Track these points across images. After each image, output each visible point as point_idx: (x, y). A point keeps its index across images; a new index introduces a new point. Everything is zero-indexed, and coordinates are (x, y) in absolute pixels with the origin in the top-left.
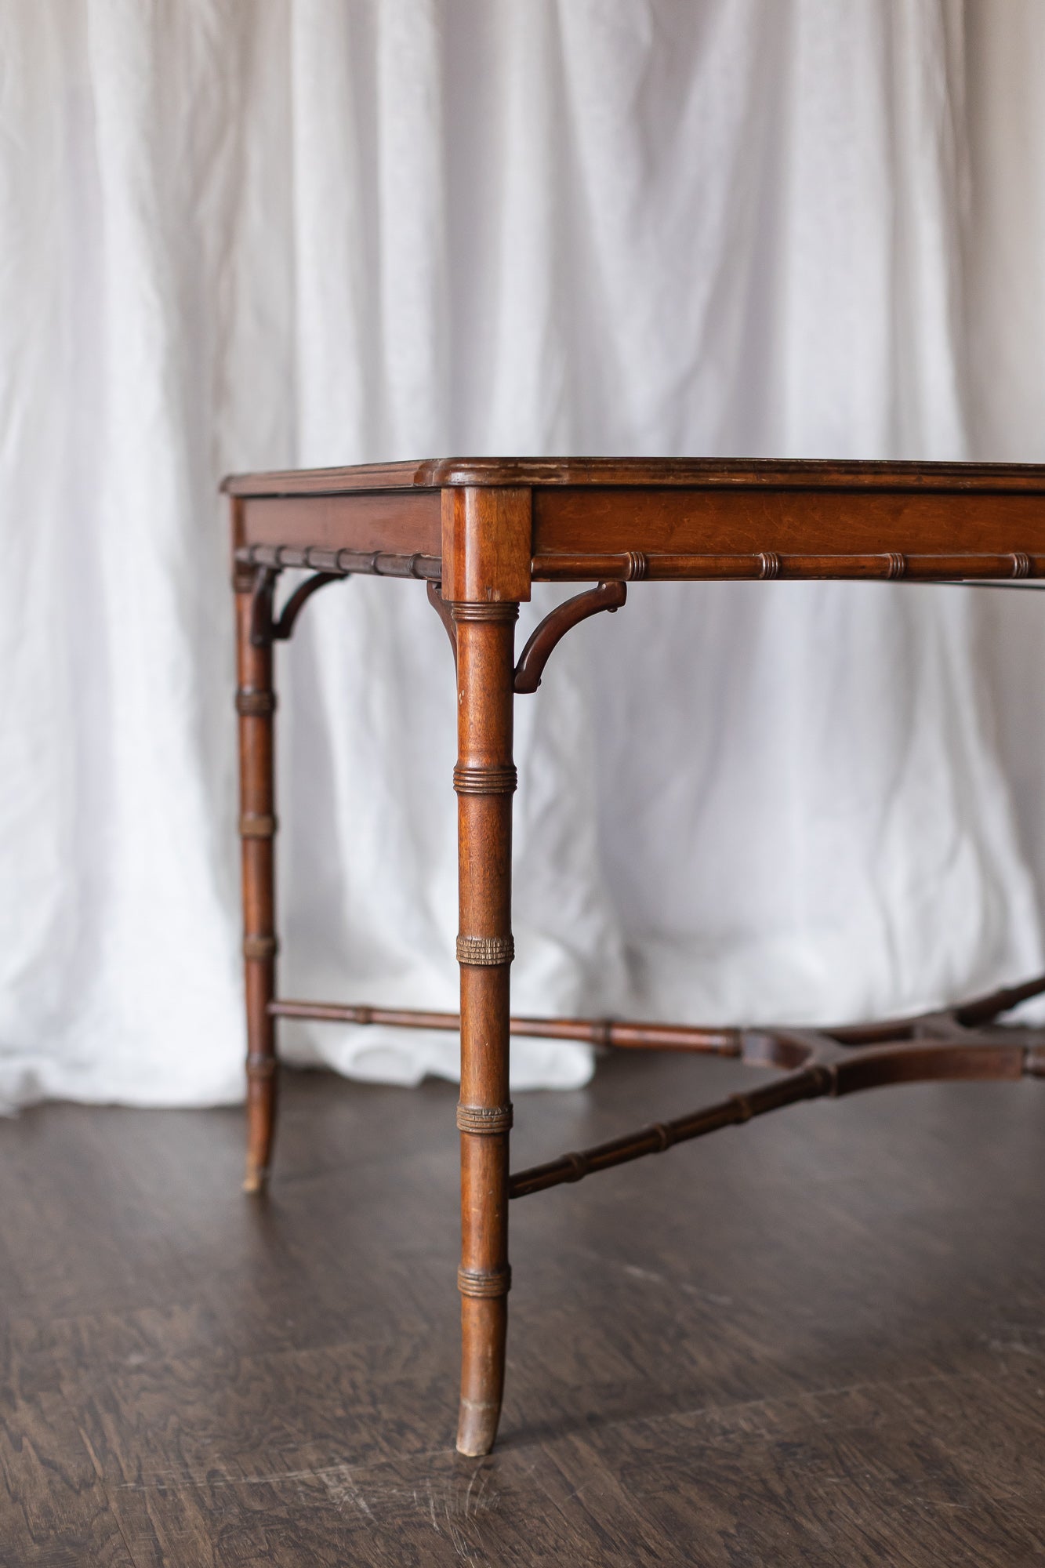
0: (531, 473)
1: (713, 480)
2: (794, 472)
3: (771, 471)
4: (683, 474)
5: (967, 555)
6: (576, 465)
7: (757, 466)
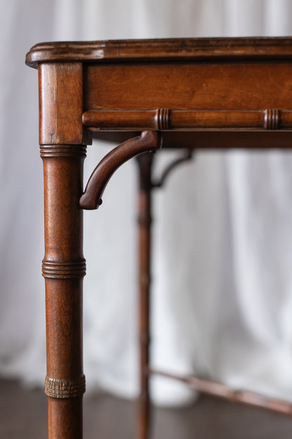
0: (79, 51)
1: (218, 52)
3: (268, 45)
4: (193, 49)
6: (112, 45)
7: (257, 43)
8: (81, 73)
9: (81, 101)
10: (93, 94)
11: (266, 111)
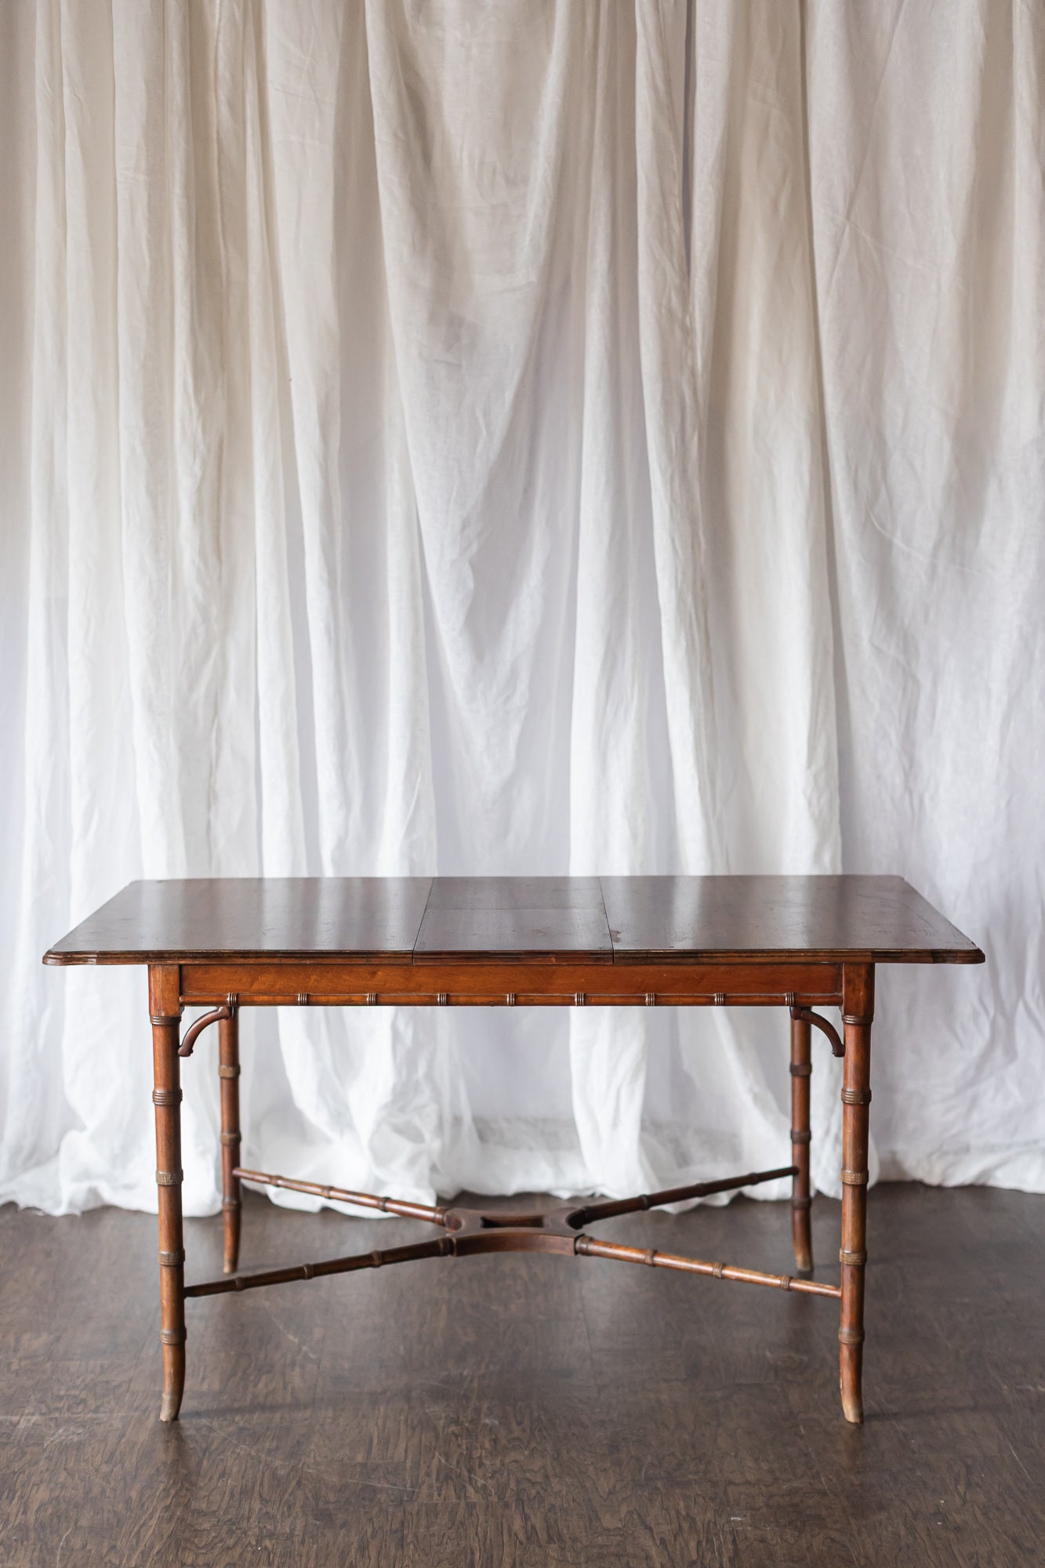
5: (414, 994)
8: (178, 971)
9: (178, 989)
10: (186, 984)
11: (299, 995)
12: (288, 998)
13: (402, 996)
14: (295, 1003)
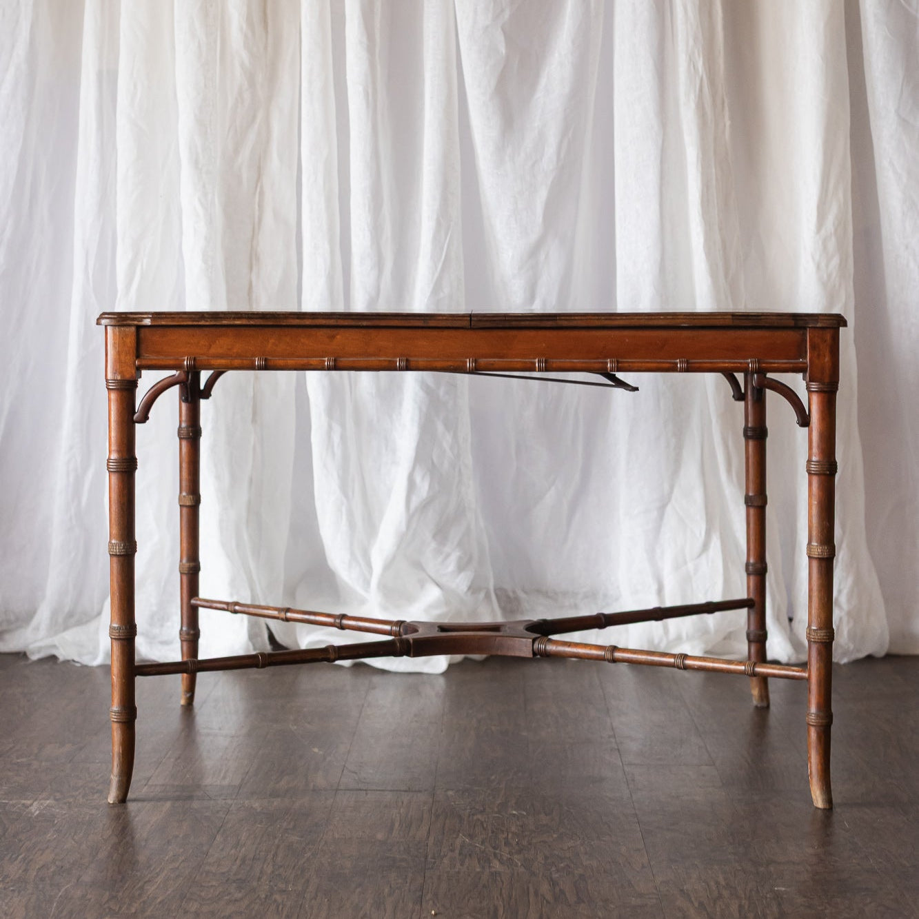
0: (134, 319)
1: (225, 322)
2: (270, 318)
3: (257, 318)
4: (209, 320)
5: (373, 359)
6: (157, 315)
7: (250, 316)
8: (135, 334)
9: (135, 352)
10: (143, 346)
11: (257, 359)
12: (246, 362)
13: (362, 360)
14: (252, 367)
